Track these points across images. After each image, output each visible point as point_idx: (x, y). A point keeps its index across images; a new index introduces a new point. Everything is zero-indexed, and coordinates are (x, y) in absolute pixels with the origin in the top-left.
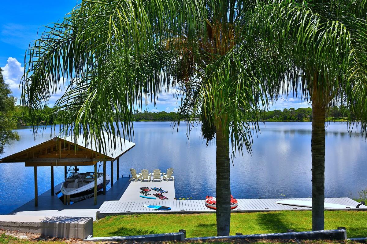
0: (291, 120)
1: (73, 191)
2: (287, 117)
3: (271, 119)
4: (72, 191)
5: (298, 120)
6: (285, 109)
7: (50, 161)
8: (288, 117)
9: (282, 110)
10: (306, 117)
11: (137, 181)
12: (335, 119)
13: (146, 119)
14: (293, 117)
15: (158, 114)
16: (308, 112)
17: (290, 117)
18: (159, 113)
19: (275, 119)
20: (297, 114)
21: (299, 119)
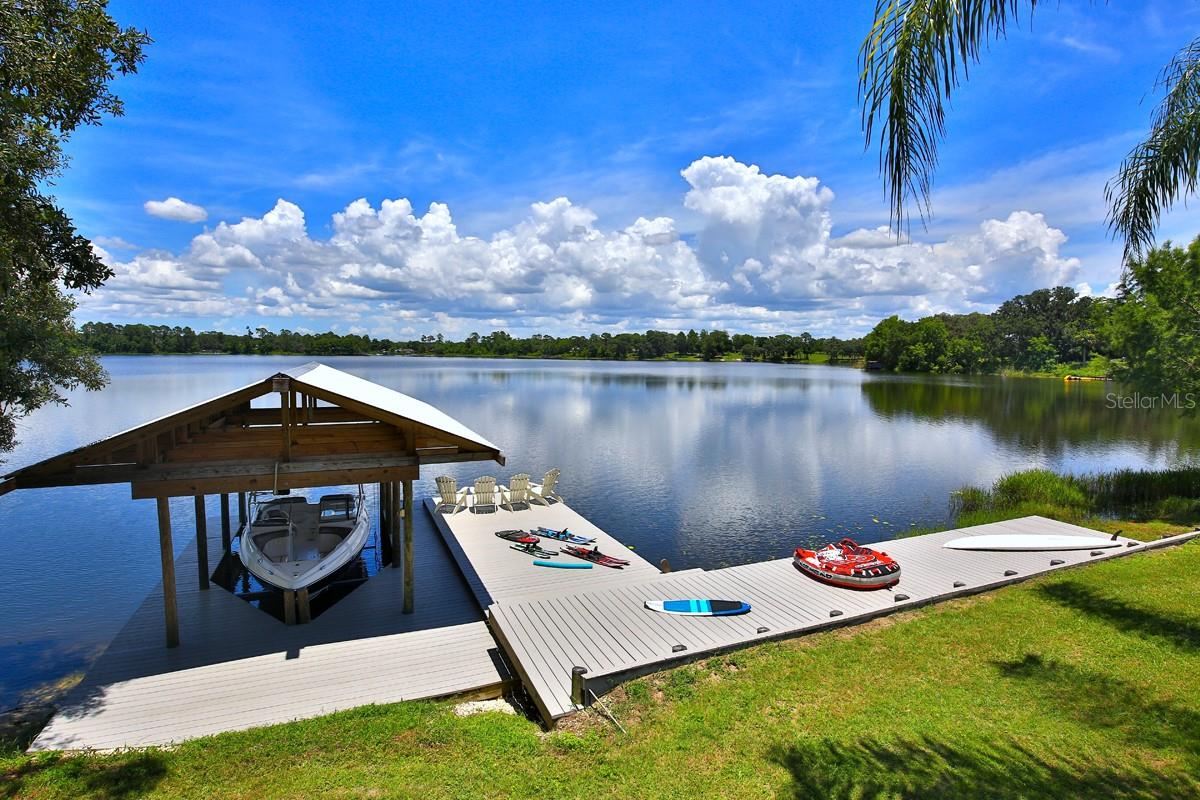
0: (605, 356)
1: (311, 572)
2: (596, 351)
3: (566, 354)
4: (308, 573)
5: (616, 358)
6: (593, 336)
7: (248, 471)
8: (599, 351)
9: (588, 337)
10: (630, 351)
11: (458, 512)
12: (680, 355)
13: (286, 351)
14: (608, 351)
15: (316, 339)
16: (636, 342)
17: (603, 352)
18: (319, 337)
19: (574, 355)
20: (615, 346)
21: (618, 355)
